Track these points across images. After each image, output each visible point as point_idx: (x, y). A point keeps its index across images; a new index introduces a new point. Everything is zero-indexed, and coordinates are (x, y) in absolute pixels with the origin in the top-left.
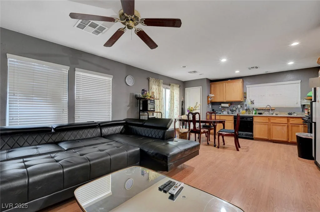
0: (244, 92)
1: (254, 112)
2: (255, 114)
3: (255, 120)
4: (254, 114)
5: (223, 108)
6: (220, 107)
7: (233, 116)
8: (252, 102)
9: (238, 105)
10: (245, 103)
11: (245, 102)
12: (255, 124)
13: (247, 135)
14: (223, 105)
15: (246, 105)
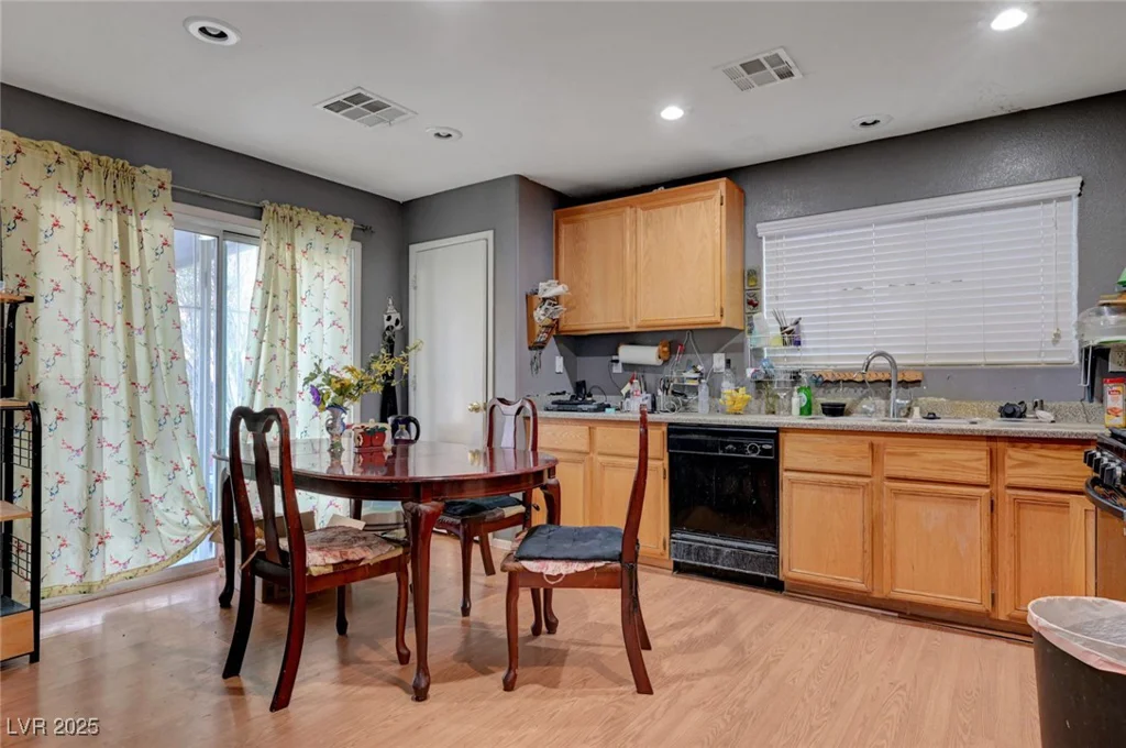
0: (750, 265)
1: (797, 400)
2: (807, 410)
3: (793, 454)
4: (796, 410)
5: (630, 374)
6: (618, 369)
7: (665, 429)
8: (792, 337)
9: (716, 356)
10: (751, 342)
11: (750, 332)
12: (792, 482)
13: (741, 557)
14: (628, 353)
15: (757, 352)
